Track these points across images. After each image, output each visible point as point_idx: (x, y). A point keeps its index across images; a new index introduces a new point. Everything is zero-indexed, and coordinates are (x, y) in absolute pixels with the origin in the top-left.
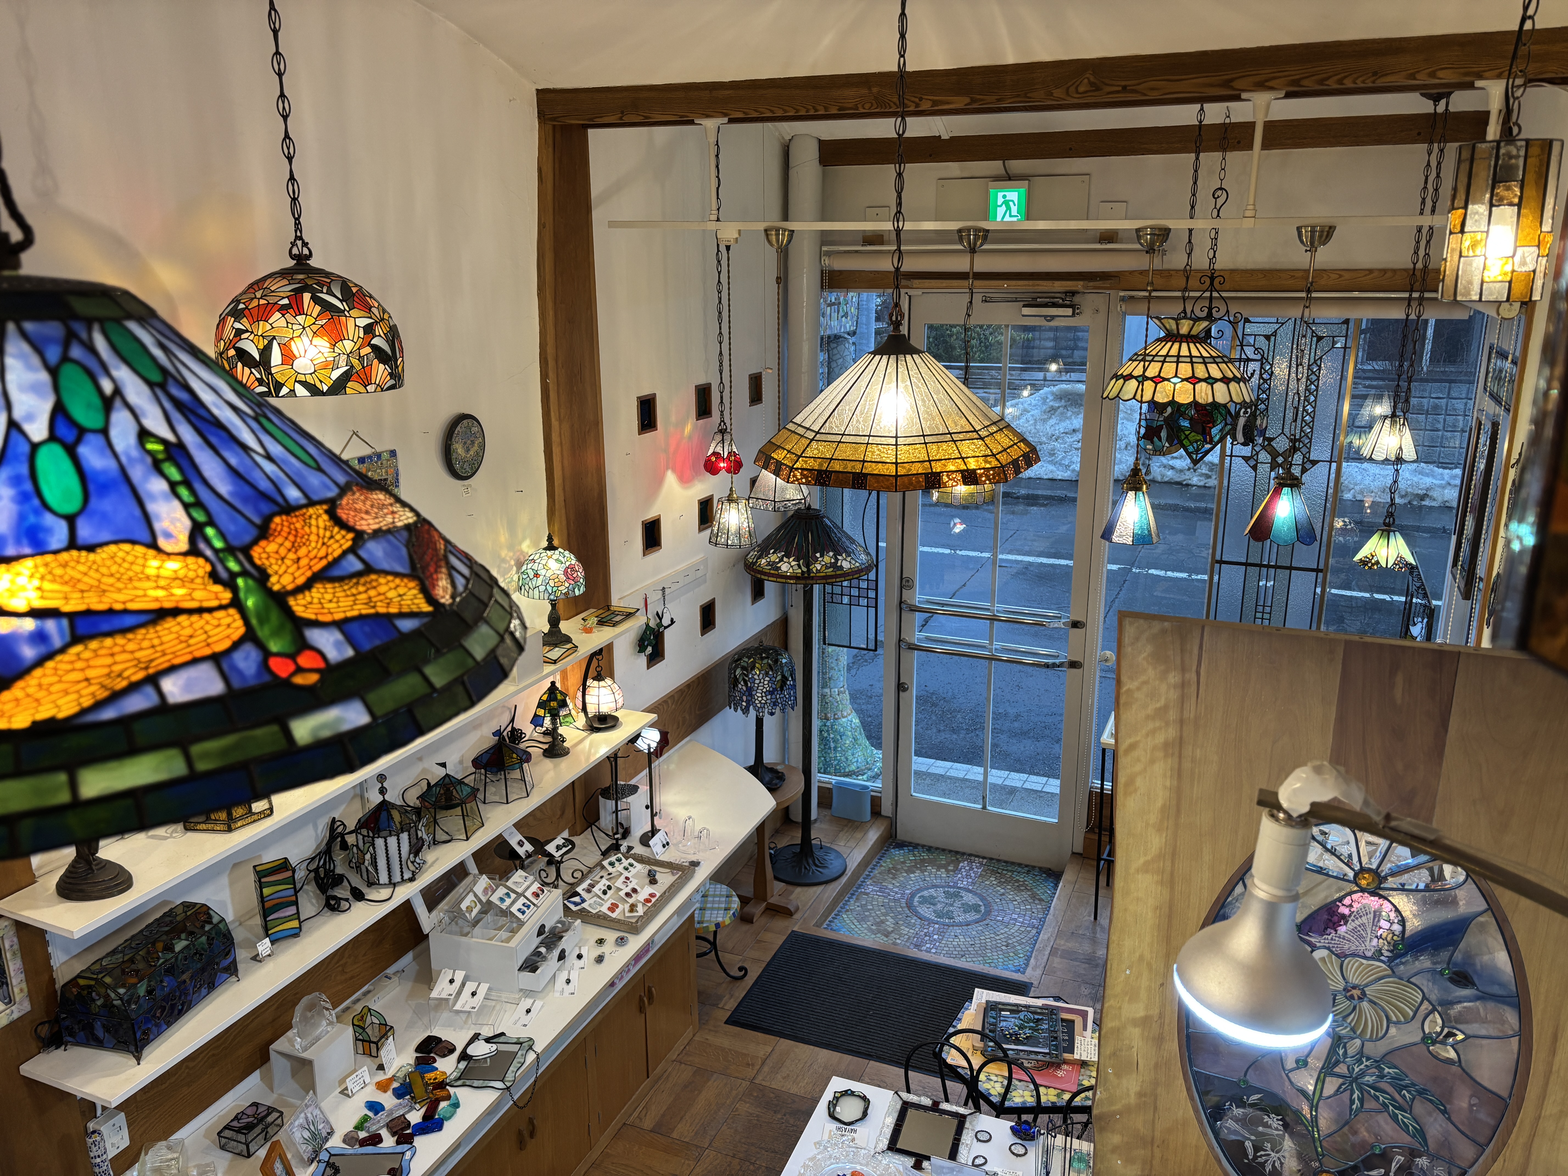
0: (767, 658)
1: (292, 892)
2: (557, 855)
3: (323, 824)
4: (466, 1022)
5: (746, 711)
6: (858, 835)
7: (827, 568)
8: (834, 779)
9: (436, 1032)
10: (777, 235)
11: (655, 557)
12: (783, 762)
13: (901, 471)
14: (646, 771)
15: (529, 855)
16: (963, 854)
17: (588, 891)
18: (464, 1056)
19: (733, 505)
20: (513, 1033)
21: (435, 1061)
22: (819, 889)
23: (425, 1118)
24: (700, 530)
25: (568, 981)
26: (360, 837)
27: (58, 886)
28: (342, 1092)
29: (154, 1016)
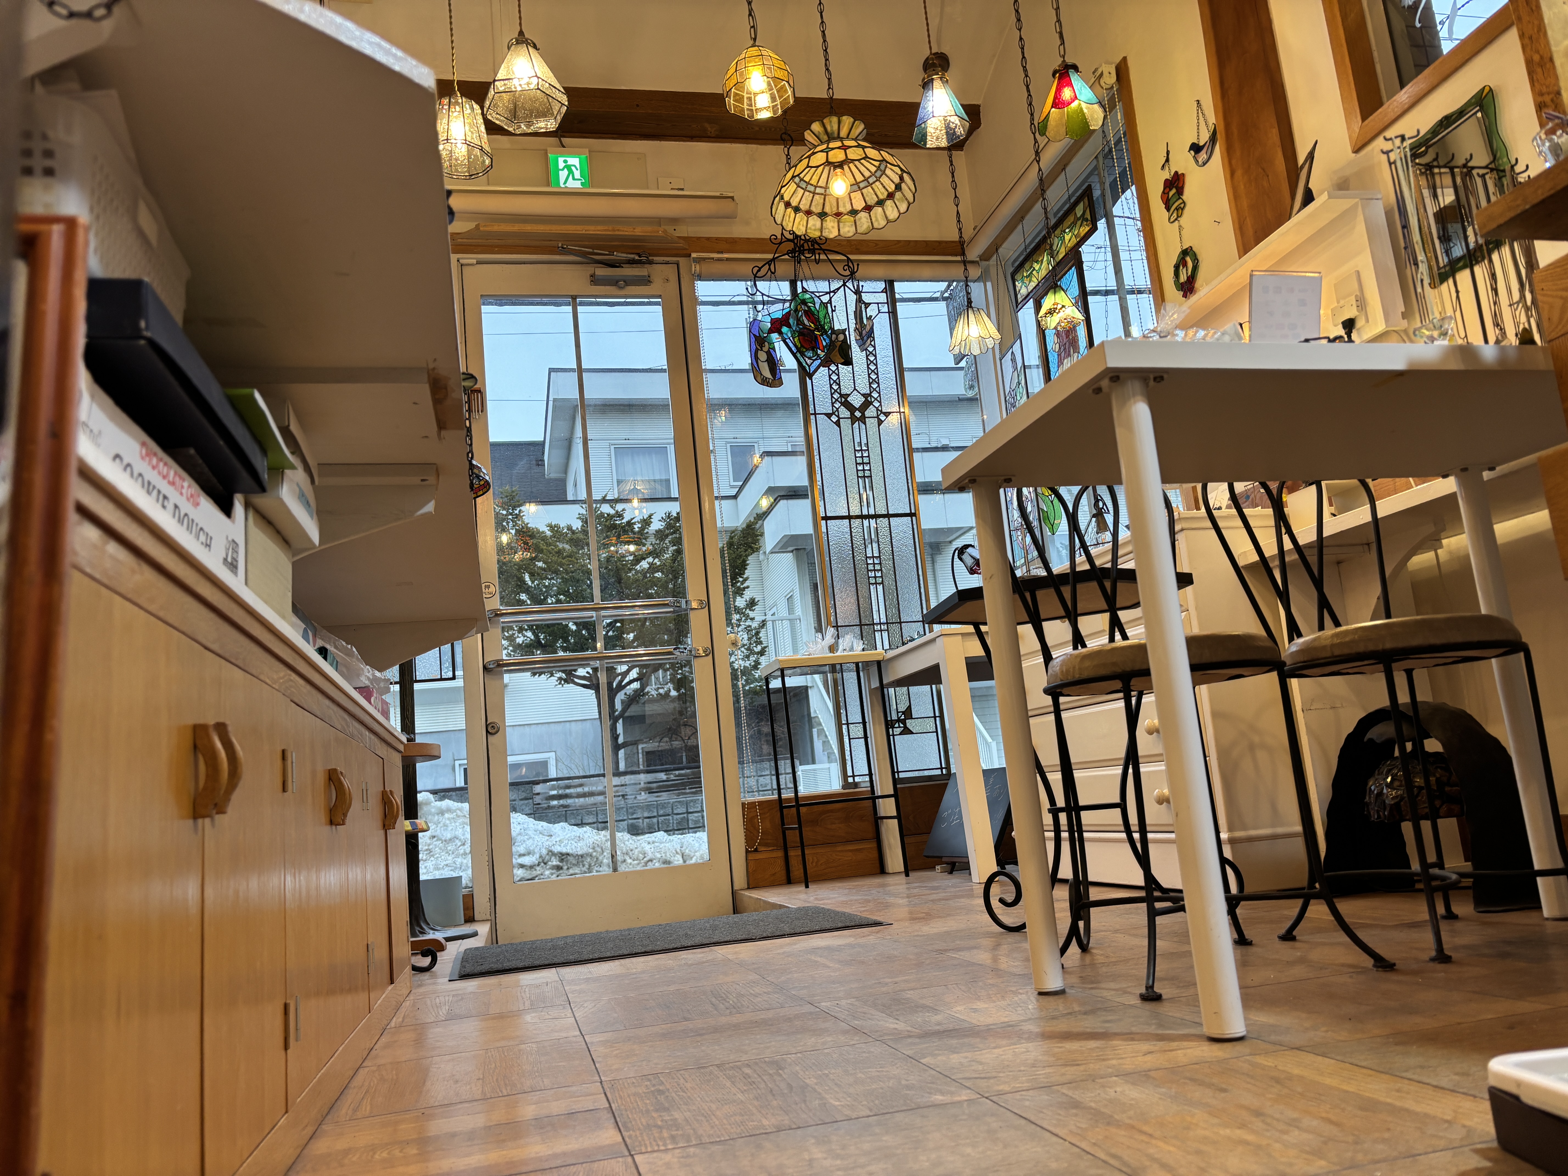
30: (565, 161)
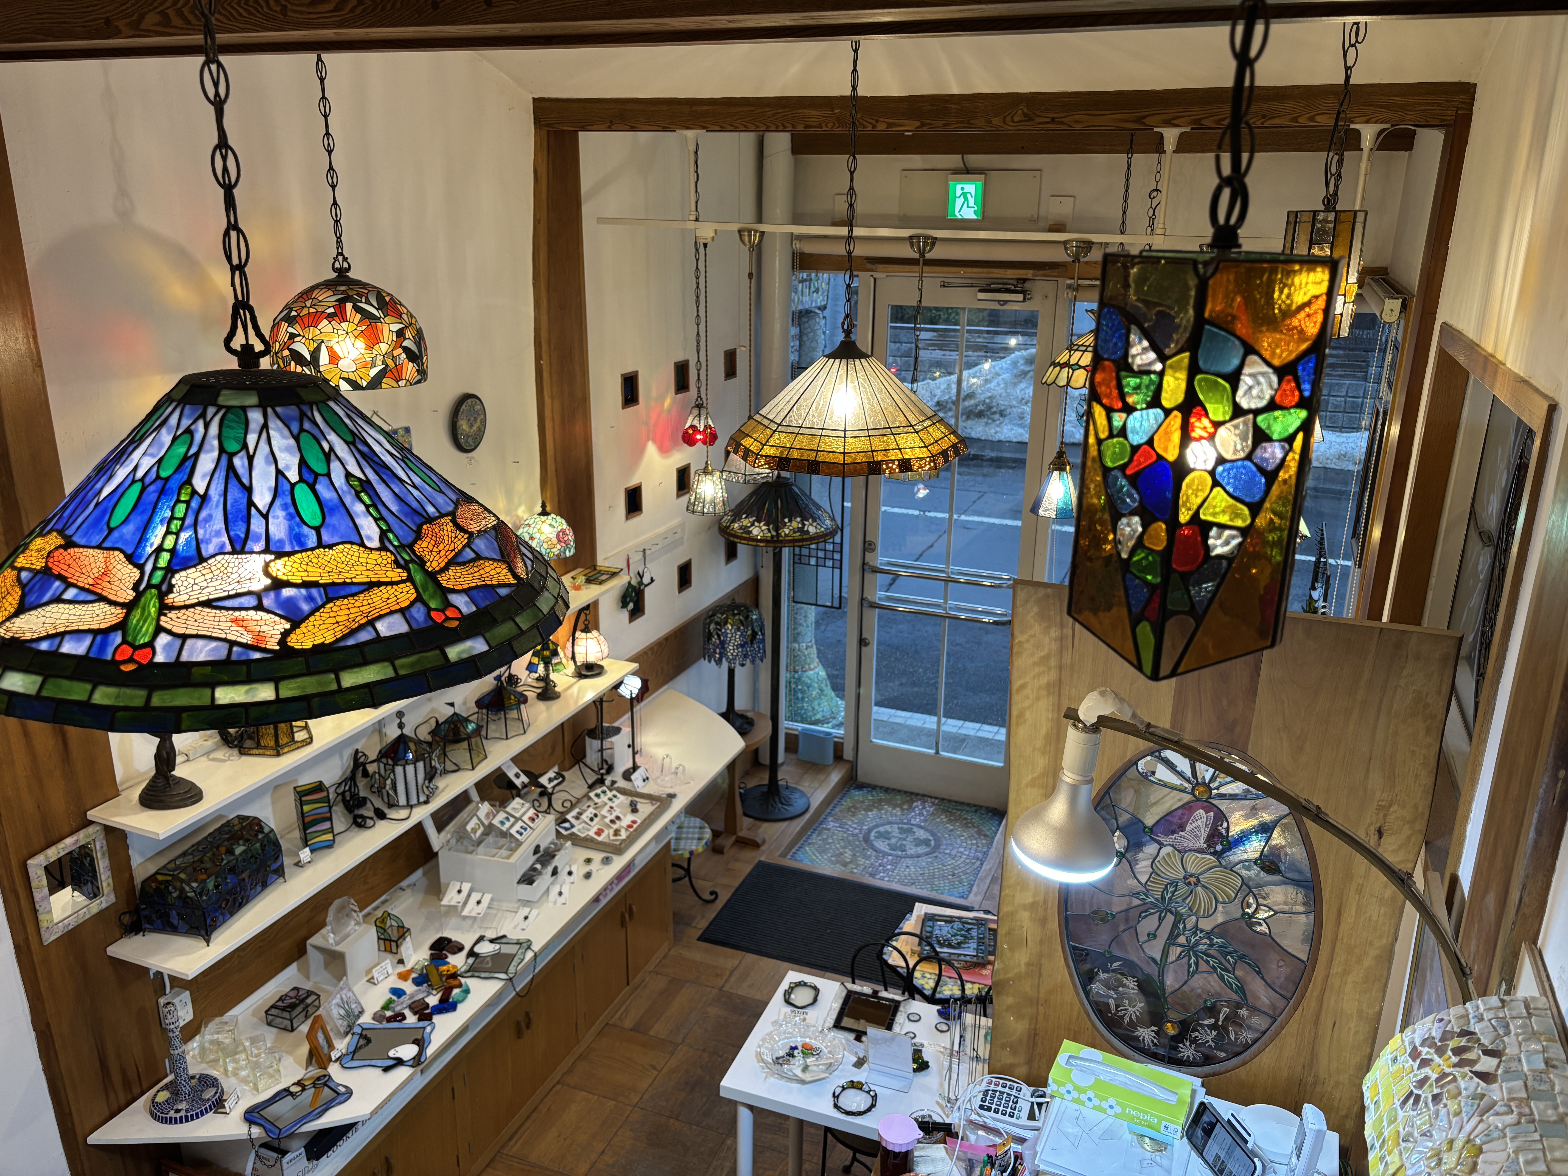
0: (739, 614)
1: (327, 809)
2: (549, 786)
3: (348, 753)
4: (472, 926)
5: (719, 662)
6: (821, 777)
7: (795, 532)
8: (799, 726)
9: (446, 934)
10: (750, 236)
11: (636, 520)
12: (753, 710)
13: (848, 460)
14: (629, 714)
15: (525, 786)
16: (917, 795)
17: (577, 818)
18: (472, 954)
19: (709, 477)
20: (513, 936)
21: (446, 957)
22: (785, 824)
23: (441, 1001)
24: (678, 496)
25: (560, 894)
26: (382, 766)
27: (140, 797)
28: (368, 981)
29: (220, 906)
30: (962, 189)
